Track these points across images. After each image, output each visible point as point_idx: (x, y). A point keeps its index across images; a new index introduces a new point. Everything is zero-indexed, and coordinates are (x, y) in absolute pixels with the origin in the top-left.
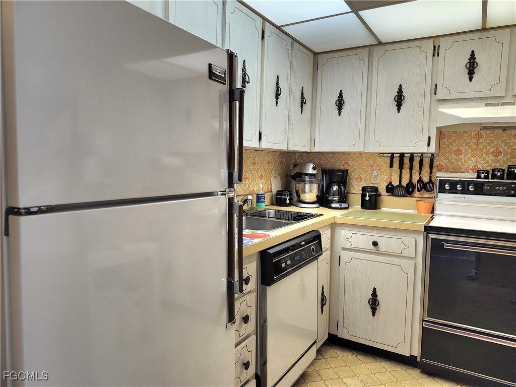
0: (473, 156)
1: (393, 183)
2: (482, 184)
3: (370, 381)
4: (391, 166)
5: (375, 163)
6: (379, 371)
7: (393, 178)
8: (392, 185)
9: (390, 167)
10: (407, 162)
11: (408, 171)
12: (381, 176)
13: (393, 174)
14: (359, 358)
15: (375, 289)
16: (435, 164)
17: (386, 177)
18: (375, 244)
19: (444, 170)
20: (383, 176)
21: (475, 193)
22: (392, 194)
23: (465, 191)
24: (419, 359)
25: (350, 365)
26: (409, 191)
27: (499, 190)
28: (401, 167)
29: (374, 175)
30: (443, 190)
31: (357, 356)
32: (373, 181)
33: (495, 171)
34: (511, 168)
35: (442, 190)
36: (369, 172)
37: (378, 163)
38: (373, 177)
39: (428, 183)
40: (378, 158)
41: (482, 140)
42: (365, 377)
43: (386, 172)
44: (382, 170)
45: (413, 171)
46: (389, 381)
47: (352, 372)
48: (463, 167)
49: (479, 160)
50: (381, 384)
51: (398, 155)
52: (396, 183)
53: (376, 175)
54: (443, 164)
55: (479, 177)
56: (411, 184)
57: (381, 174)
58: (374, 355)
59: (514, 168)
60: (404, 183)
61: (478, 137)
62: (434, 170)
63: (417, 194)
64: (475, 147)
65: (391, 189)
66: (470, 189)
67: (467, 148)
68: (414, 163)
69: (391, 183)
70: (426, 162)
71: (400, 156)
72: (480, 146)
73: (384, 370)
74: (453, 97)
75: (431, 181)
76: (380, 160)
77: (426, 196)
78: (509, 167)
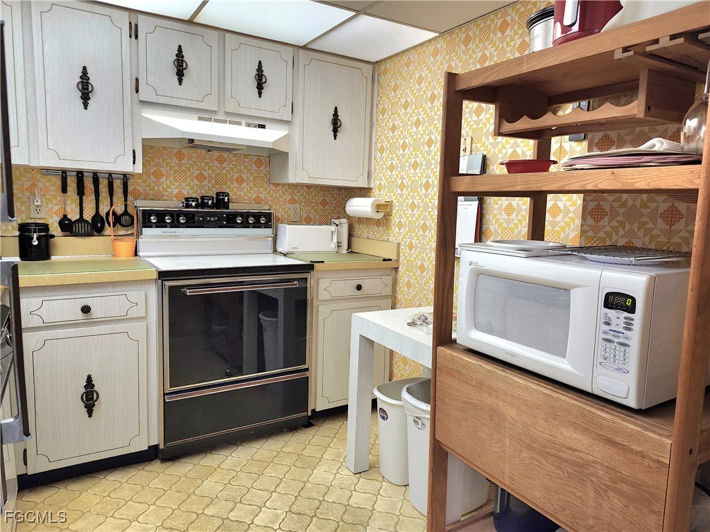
0: (175, 180)
1: (69, 217)
2: (193, 214)
3: (109, 507)
4: (64, 190)
5: (34, 185)
6: (113, 488)
7: (68, 209)
8: (69, 220)
9: (63, 192)
10: (89, 184)
11: (93, 197)
12: (47, 206)
13: (69, 202)
14: (72, 488)
15: (89, 378)
16: (130, 188)
17: (56, 208)
18: (86, 310)
19: (142, 196)
20: (50, 205)
21: (187, 225)
22: (71, 233)
23: (176, 224)
24: (162, 447)
25: (64, 504)
26: (96, 227)
27: (210, 221)
28: (81, 192)
29: (36, 204)
30: (149, 224)
31: (66, 488)
32: (34, 215)
33: (204, 199)
34: (220, 195)
35: (147, 224)
36: (25, 199)
37: (40, 185)
38: (33, 208)
39: (122, 215)
40: (39, 176)
41: (185, 161)
42: (98, 506)
43: (56, 199)
44: (48, 196)
45: (101, 198)
46: (134, 493)
47: (76, 512)
48: (166, 193)
49: (184, 185)
50: (127, 502)
51: (75, 174)
52: (74, 216)
53: (39, 203)
54: (141, 189)
55: (188, 206)
56: (99, 218)
57: (47, 203)
58: (90, 473)
59: (223, 196)
60: (88, 216)
61: (180, 156)
62: (130, 198)
63: (108, 230)
64: (177, 168)
65: (67, 226)
66: (181, 221)
67: (168, 169)
68: (101, 186)
69: (65, 216)
70: (118, 185)
71: (77, 175)
72: (183, 168)
73: (118, 484)
74: (162, 100)
75: (126, 213)
76: (43, 180)
77: (122, 232)
78: (218, 194)
